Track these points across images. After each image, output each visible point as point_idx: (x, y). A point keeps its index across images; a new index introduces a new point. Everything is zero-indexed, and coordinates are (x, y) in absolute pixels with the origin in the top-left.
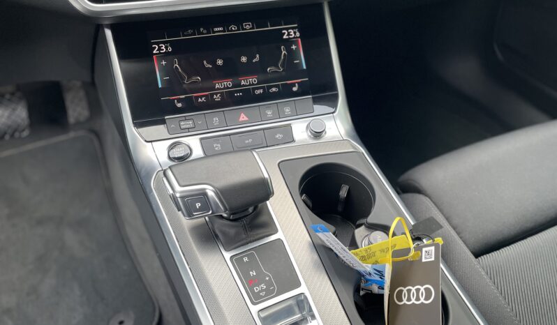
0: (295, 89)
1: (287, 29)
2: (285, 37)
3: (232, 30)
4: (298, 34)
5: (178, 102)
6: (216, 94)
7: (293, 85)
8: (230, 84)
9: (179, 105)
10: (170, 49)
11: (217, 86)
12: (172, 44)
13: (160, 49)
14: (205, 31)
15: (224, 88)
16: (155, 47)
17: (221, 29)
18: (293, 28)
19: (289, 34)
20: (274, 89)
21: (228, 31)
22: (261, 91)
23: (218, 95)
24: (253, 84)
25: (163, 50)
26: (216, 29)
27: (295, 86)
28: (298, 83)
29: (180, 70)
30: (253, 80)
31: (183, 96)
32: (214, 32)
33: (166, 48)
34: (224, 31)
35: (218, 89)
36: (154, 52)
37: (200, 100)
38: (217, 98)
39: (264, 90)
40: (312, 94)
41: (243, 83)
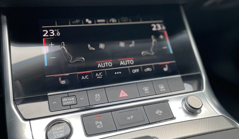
0: (166, 69)
1: (155, 24)
2: (154, 29)
3: (112, 22)
4: (164, 28)
5: (62, 80)
6: (98, 72)
7: (164, 66)
8: (110, 64)
9: (63, 82)
10: (59, 34)
11: (99, 65)
12: (61, 30)
13: (49, 33)
14: (90, 22)
15: (106, 68)
16: (45, 32)
17: (103, 21)
18: (159, 23)
19: (157, 27)
20: (148, 69)
21: (109, 22)
22: (138, 70)
23: (100, 73)
24: (130, 65)
25: (52, 34)
26: (99, 21)
27: (165, 67)
28: (168, 64)
29: (66, 51)
30: (131, 61)
31: (68, 74)
32: (97, 23)
33: (55, 33)
34: (106, 22)
35: (100, 68)
36: (44, 36)
37: (83, 78)
38: (99, 76)
39: (140, 70)
40: (181, 74)
41: (121, 63)
